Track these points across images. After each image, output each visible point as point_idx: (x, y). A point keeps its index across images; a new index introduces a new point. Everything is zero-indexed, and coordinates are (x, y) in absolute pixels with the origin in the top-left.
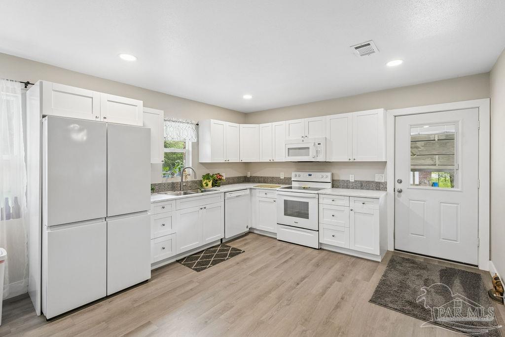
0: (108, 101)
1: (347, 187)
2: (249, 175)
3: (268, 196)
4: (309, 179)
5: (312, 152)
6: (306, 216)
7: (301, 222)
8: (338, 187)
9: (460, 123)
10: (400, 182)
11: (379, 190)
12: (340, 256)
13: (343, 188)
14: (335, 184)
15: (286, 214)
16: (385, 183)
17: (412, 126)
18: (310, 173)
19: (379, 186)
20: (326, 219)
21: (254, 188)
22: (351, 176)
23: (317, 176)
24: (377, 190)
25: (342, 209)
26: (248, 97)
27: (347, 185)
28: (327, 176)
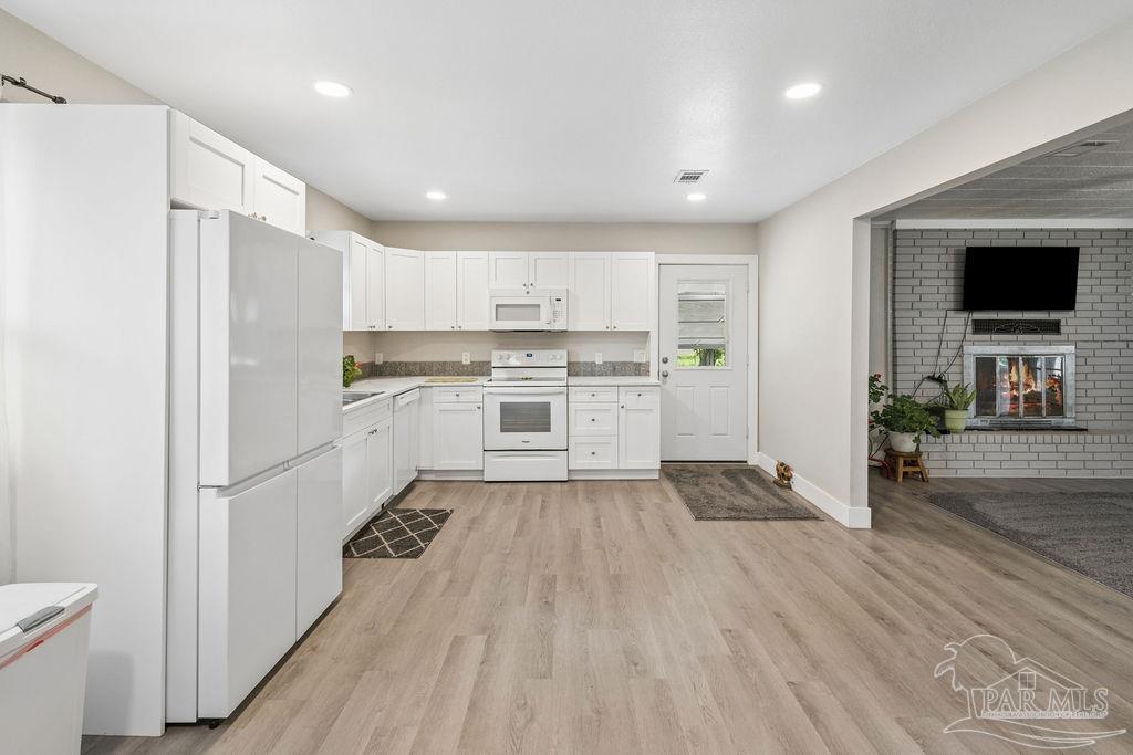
0: (264, 177)
1: (593, 374)
2: (380, 359)
3: (461, 398)
4: (529, 362)
5: (545, 312)
6: (545, 427)
7: (536, 439)
8: (577, 375)
9: (731, 283)
10: (665, 361)
11: (639, 375)
12: (605, 484)
13: (585, 375)
14: (573, 369)
15: (505, 428)
16: (648, 364)
17: (680, 281)
18: (529, 352)
19: (640, 369)
20: (581, 427)
21: (427, 384)
22: (597, 355)
23: (542, 357)
24: (636, 375)
25: (605, 406)
26: (436, 196)
27: (591, 370)
28: (560, 357)
